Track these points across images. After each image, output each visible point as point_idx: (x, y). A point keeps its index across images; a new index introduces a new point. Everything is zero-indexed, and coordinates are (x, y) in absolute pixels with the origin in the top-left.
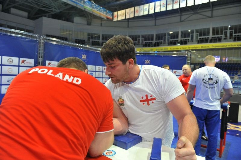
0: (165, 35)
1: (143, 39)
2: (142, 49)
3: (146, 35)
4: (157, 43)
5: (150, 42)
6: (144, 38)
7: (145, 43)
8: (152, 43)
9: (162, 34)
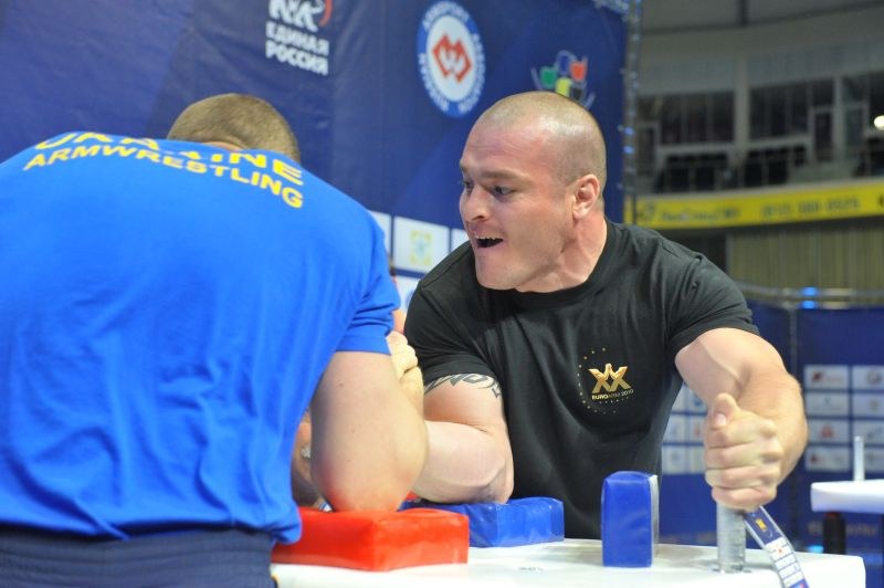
0: (824, 94)
1: (651, 132)
2: (652, 208)
3: (671, 101)
4: (763, 161)
5: (711, 148)
6: (656, 126)
7: (672, 159)
8: (722, 157)
9: (799, 89)
